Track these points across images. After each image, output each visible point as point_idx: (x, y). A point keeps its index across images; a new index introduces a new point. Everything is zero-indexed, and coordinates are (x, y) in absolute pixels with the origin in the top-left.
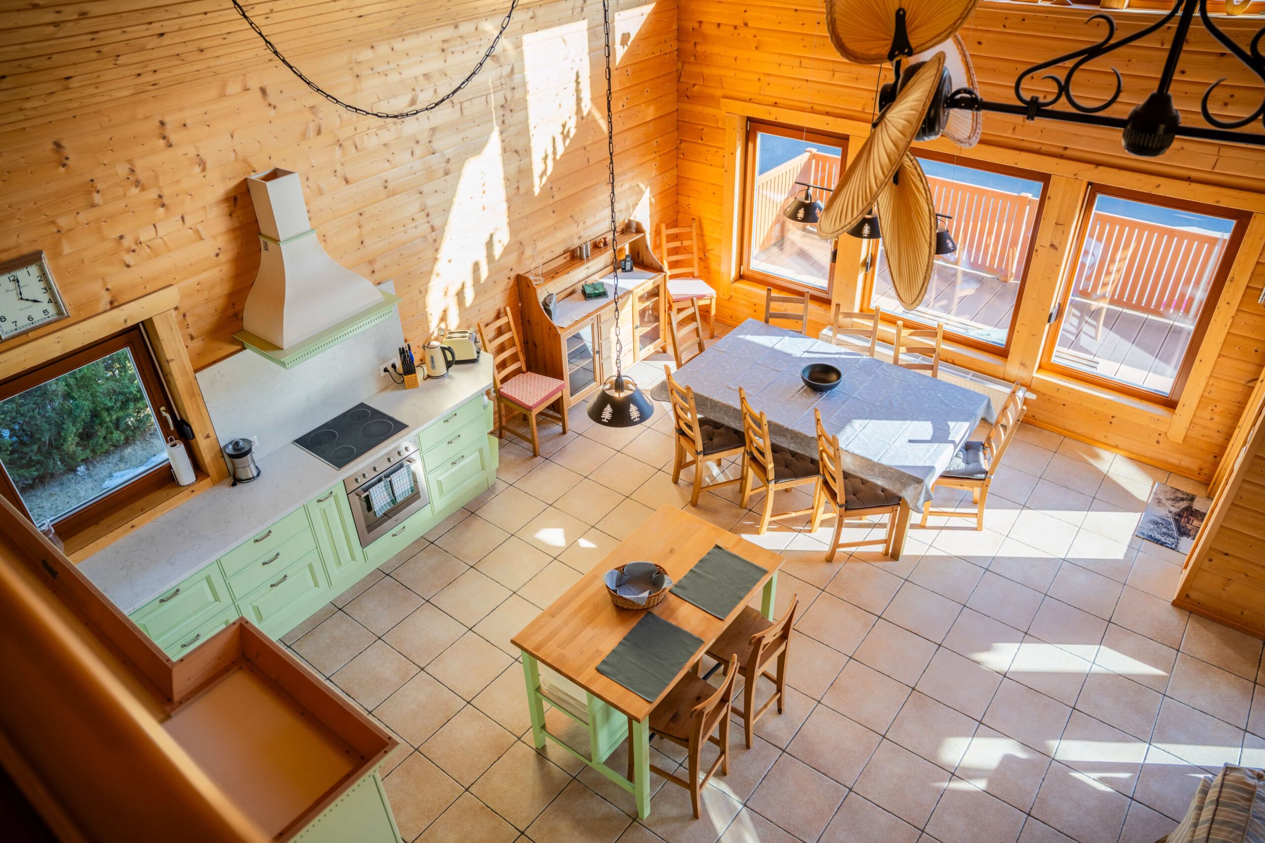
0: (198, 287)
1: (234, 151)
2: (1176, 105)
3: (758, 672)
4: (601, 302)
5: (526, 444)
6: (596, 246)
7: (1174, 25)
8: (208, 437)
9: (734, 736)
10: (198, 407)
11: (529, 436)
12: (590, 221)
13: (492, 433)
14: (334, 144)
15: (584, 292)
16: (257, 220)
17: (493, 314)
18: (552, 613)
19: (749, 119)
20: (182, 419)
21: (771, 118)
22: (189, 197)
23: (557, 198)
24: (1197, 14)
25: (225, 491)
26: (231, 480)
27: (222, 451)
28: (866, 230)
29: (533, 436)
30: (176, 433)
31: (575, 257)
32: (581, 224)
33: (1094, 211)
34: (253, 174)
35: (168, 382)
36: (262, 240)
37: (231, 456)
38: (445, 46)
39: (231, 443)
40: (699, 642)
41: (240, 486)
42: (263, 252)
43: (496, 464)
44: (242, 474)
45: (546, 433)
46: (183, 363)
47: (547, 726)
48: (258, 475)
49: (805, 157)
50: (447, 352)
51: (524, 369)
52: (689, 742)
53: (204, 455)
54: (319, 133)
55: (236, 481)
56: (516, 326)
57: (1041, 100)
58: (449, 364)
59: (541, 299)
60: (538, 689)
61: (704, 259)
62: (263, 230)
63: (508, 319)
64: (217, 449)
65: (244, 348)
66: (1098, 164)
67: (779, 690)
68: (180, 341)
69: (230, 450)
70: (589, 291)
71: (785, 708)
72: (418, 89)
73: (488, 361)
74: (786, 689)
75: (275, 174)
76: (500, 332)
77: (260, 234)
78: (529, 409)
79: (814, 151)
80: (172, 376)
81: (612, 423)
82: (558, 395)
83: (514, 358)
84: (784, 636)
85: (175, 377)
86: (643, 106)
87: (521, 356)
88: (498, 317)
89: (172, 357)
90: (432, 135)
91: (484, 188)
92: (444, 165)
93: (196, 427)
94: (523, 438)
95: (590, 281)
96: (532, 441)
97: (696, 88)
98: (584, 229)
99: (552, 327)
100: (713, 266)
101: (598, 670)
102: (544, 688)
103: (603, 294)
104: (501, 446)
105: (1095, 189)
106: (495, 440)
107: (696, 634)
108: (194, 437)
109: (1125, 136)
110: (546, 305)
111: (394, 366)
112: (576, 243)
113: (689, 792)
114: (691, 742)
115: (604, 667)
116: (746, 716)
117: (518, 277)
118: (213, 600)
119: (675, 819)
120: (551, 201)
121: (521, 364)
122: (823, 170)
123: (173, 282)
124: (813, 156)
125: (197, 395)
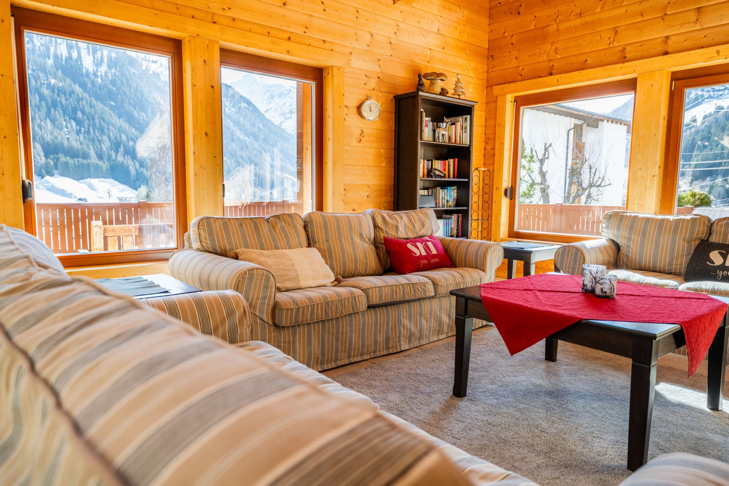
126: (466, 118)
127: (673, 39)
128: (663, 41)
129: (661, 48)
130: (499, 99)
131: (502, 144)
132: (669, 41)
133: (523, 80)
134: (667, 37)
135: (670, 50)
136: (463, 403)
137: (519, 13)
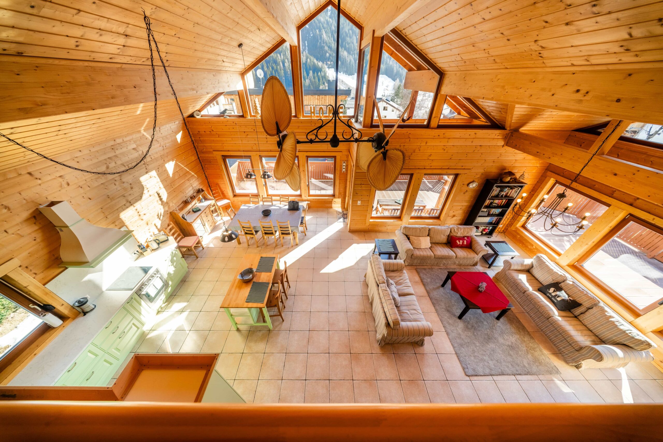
0: (29, 255)
1: (24, 199)
2: (338, 137)
3: (284, 281)
4: (200, 212)
5: (193, 256)
6: (191, 198)
7: (333, 121)
8: (63, 305)
9: (284, 298)
10: (52, 297)
11: (193, 254)
12: (187, 192)
13: (181, 258)
14: (78, 187)
15: (193, 211)
16: (51, 222)
17: (167, 225)
18: (228, 294)
19: (222, 156)
20: (44, 305)
21: (229, 154)
22: (5, 222)
23: (174, 188)
24: (337, 118)
25: (81, 319)
26: (83, 314)
27: (73, 307)
28: (249, 176)
29: (194, 253)
30: (43, 311)
31: (186, 203)
32: (185, 193)
33: (309, 162)
34: (40, 206)
35: (29, 295)
36: (57, 228)
37: (78, 307)
38: (113, 147)
39: (76, 302)
40: (268, 283)
41: (87, 315)
42: (60, 233)
43: (187, 265)
44: (87, 310)
45: (198, 251)
46: (35, 285)
47: (237, 322)
48: (95, 307)
49: (237, 163)
50: (156, 241)
51: (183, 236)
52: (276, 305)
53: (64, 312)
54: (68, 184)
55: (85, 313)
56: (176, 226)
57: (313, 139)
58: (158, 244)
59: (181, 216)
60: (232, 315)
61: (223, 193)
62: (56, 225)
63: (172, 225)
64: (70, 307)
65: (67, 268)
66: (307, 152)
67: (288, 283)
68: (29, 278)
69: (77, 304)
70: (195, 210)
71: (291, 286)
72: (107, 163)
73: (171, 239)
74: (289, 282)
75: (53, 204)
76: (171, 230)
77: (55, 226)
78: (191, 247)
79: (239, 161)
80: (30, 291)
81: (229, 241)
82: (198, 240)
83: (179, 235)
84: (286, 271)
85: (33, 291)
86: (190, 157)
87: (181, 234)
88: (169, 226)
89: (27, 285)
90: (120, 177)
91: (148, 190)
92: (130, 186)
93: (54, 304)
94: (191, 255)
95: (194, 207)
96: (195, 255)
97: (204, 150)
98: (186, 194)
99: (188, 223)
100: (226, 195)
101: (246, 302)
102: (233, 314)
103: (200, 210)
104: (185, 260)
105: (308, 157)
106: (183, 259)
107: (267, 282)
108: (55, 308)
109: (330, 144)
110: (184, 218)
111: (137, 251)
112: (185, 199)
113: (280, 317)
114: (277, 305)
115: (248, 301)
116: (284, 292)
117: (171, 213)
118: (95, 357)
119: (279, 325)
120: (173, 189)
121: (182, 236)
122: (243, 165)
123: (13, 257)
124: (239, 162)
125: (49, 293)
126: (519, 189)
127: (640, 201)
128: (635, 199)
129: (631, 201)
130: (548, 178)
131: (538, 195)
132: (637, 201)
133: (562, 176)
134: (638, 198)
135: (634, 204)
136: (442, 289)
137: (581, 146)
